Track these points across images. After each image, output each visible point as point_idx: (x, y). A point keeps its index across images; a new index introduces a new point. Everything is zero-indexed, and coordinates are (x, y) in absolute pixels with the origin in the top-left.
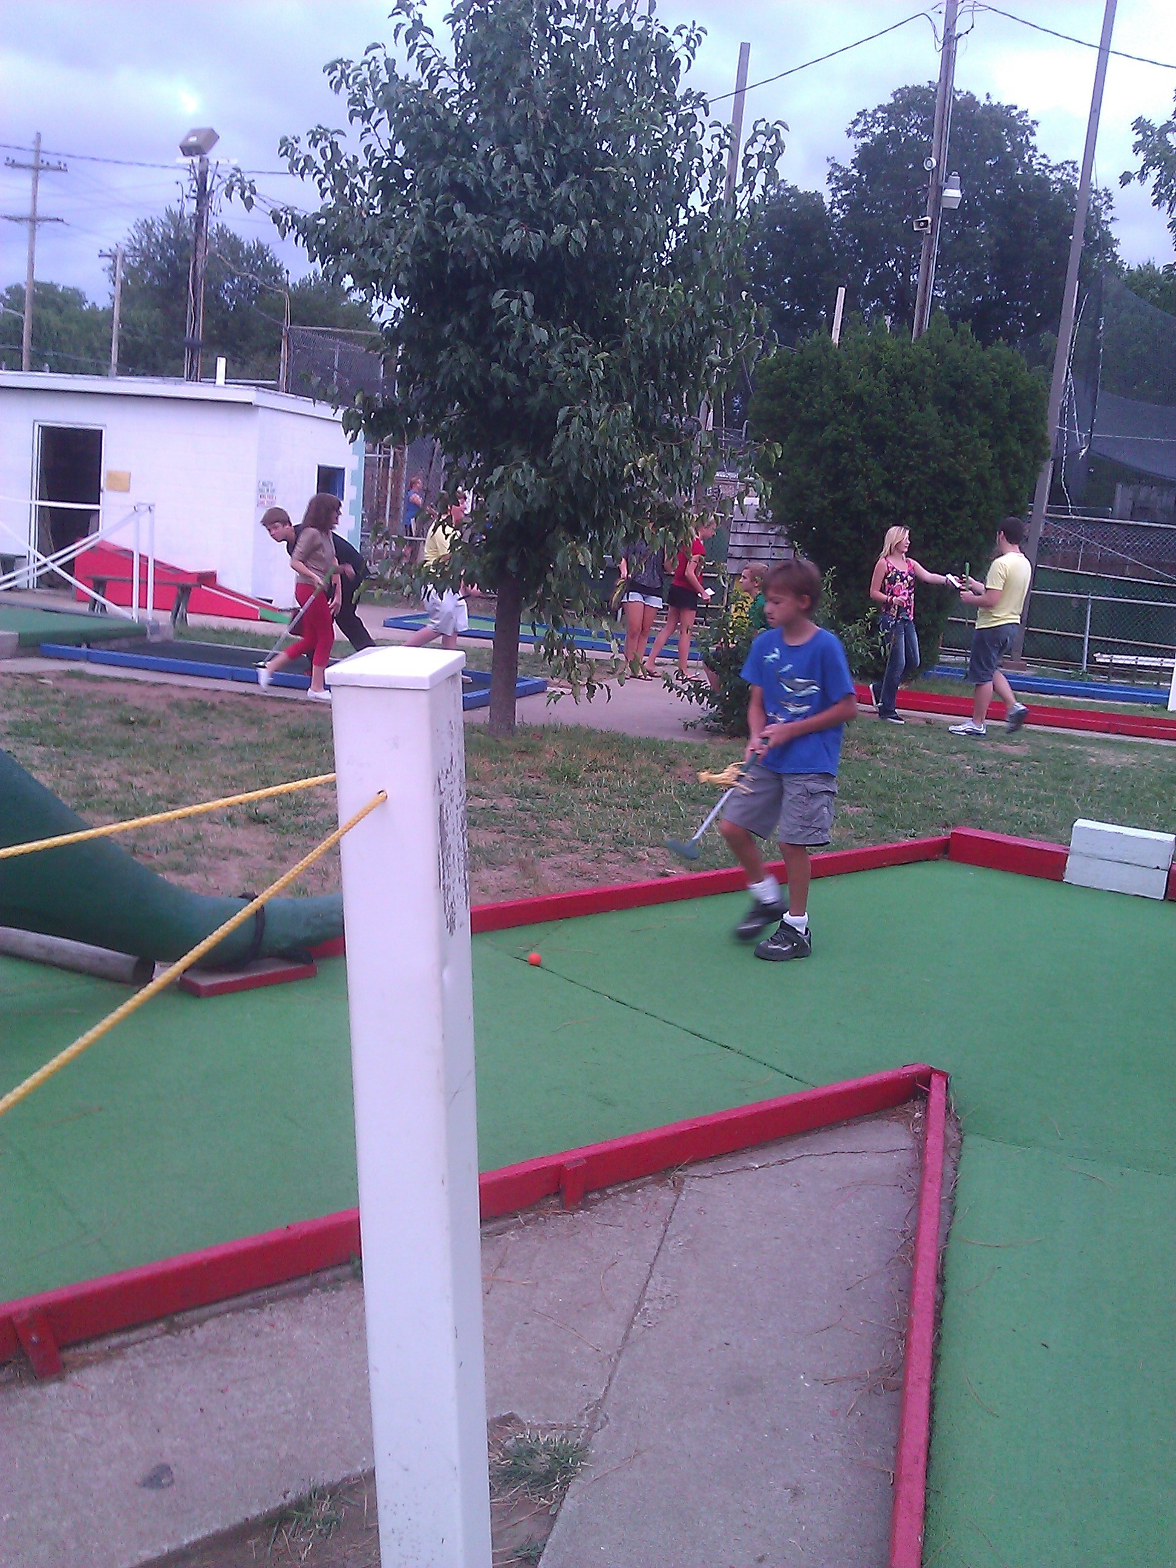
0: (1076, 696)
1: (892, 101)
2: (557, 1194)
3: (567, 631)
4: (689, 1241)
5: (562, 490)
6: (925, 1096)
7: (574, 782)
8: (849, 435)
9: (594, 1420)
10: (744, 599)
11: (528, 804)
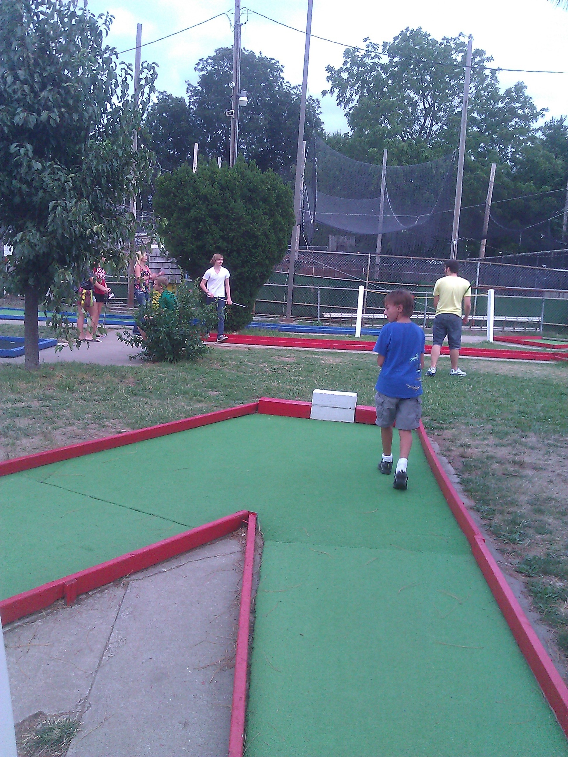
0: (316, 333)
1: (215, 54)
2: (62, 598)
3: (63, 315)
4: (132, 612)
5: (54, 243)
6: (247, 525)
7: (72, 390)
8: (202, 214)
9: (84, 707)
10: (156, 294)
11: (47, 403)
